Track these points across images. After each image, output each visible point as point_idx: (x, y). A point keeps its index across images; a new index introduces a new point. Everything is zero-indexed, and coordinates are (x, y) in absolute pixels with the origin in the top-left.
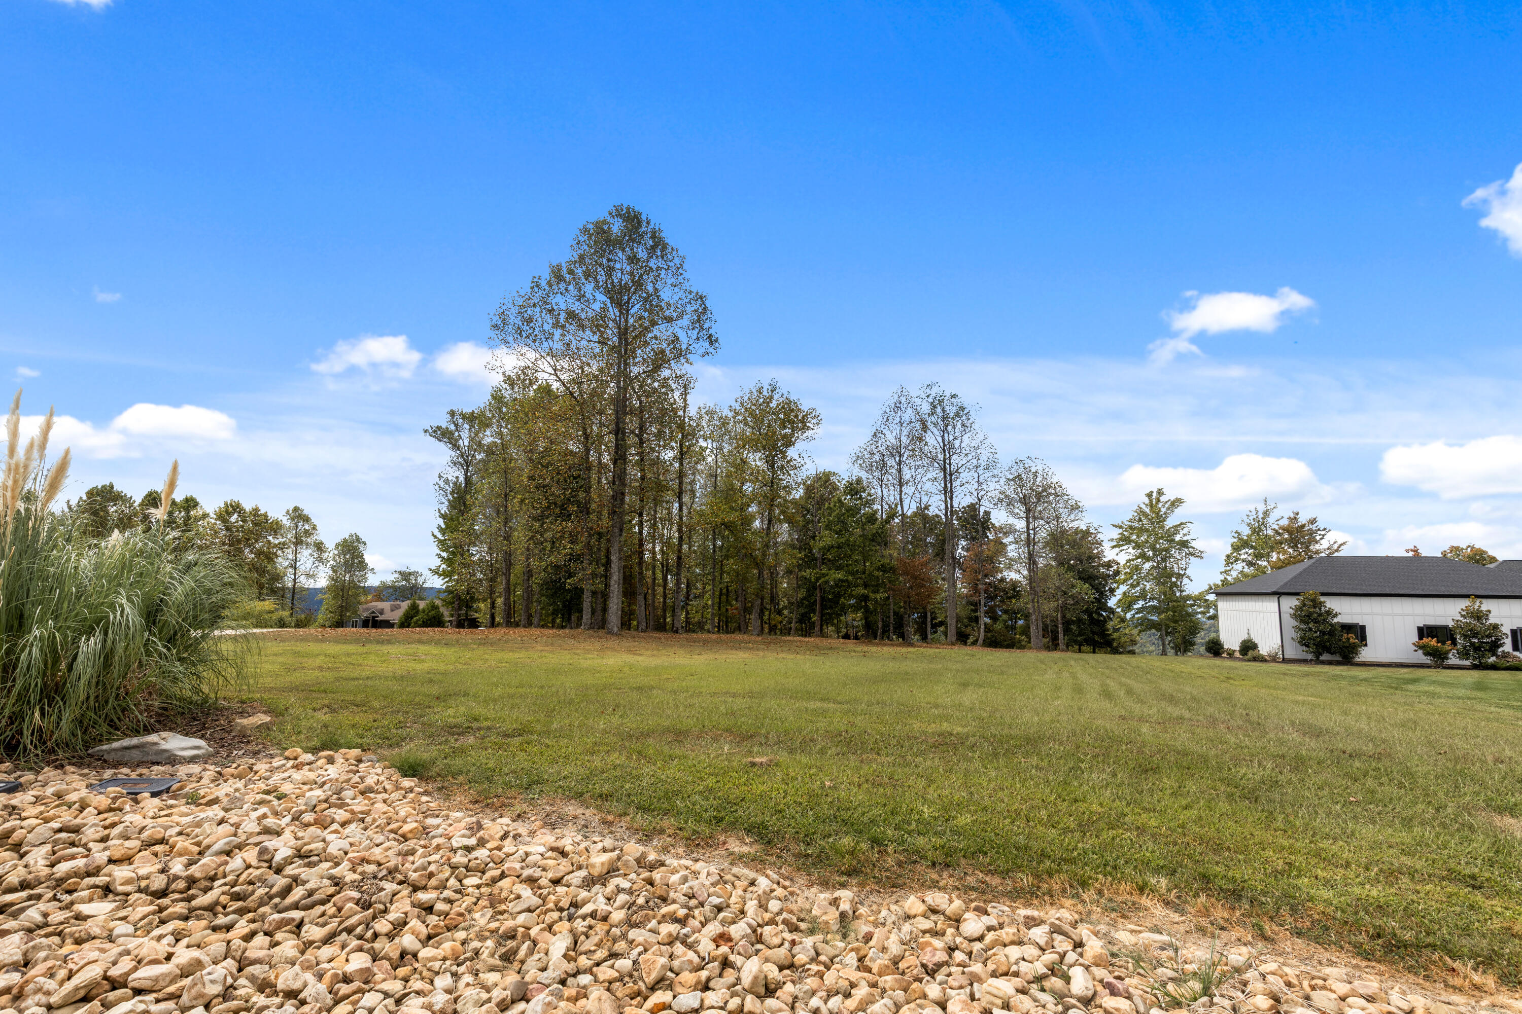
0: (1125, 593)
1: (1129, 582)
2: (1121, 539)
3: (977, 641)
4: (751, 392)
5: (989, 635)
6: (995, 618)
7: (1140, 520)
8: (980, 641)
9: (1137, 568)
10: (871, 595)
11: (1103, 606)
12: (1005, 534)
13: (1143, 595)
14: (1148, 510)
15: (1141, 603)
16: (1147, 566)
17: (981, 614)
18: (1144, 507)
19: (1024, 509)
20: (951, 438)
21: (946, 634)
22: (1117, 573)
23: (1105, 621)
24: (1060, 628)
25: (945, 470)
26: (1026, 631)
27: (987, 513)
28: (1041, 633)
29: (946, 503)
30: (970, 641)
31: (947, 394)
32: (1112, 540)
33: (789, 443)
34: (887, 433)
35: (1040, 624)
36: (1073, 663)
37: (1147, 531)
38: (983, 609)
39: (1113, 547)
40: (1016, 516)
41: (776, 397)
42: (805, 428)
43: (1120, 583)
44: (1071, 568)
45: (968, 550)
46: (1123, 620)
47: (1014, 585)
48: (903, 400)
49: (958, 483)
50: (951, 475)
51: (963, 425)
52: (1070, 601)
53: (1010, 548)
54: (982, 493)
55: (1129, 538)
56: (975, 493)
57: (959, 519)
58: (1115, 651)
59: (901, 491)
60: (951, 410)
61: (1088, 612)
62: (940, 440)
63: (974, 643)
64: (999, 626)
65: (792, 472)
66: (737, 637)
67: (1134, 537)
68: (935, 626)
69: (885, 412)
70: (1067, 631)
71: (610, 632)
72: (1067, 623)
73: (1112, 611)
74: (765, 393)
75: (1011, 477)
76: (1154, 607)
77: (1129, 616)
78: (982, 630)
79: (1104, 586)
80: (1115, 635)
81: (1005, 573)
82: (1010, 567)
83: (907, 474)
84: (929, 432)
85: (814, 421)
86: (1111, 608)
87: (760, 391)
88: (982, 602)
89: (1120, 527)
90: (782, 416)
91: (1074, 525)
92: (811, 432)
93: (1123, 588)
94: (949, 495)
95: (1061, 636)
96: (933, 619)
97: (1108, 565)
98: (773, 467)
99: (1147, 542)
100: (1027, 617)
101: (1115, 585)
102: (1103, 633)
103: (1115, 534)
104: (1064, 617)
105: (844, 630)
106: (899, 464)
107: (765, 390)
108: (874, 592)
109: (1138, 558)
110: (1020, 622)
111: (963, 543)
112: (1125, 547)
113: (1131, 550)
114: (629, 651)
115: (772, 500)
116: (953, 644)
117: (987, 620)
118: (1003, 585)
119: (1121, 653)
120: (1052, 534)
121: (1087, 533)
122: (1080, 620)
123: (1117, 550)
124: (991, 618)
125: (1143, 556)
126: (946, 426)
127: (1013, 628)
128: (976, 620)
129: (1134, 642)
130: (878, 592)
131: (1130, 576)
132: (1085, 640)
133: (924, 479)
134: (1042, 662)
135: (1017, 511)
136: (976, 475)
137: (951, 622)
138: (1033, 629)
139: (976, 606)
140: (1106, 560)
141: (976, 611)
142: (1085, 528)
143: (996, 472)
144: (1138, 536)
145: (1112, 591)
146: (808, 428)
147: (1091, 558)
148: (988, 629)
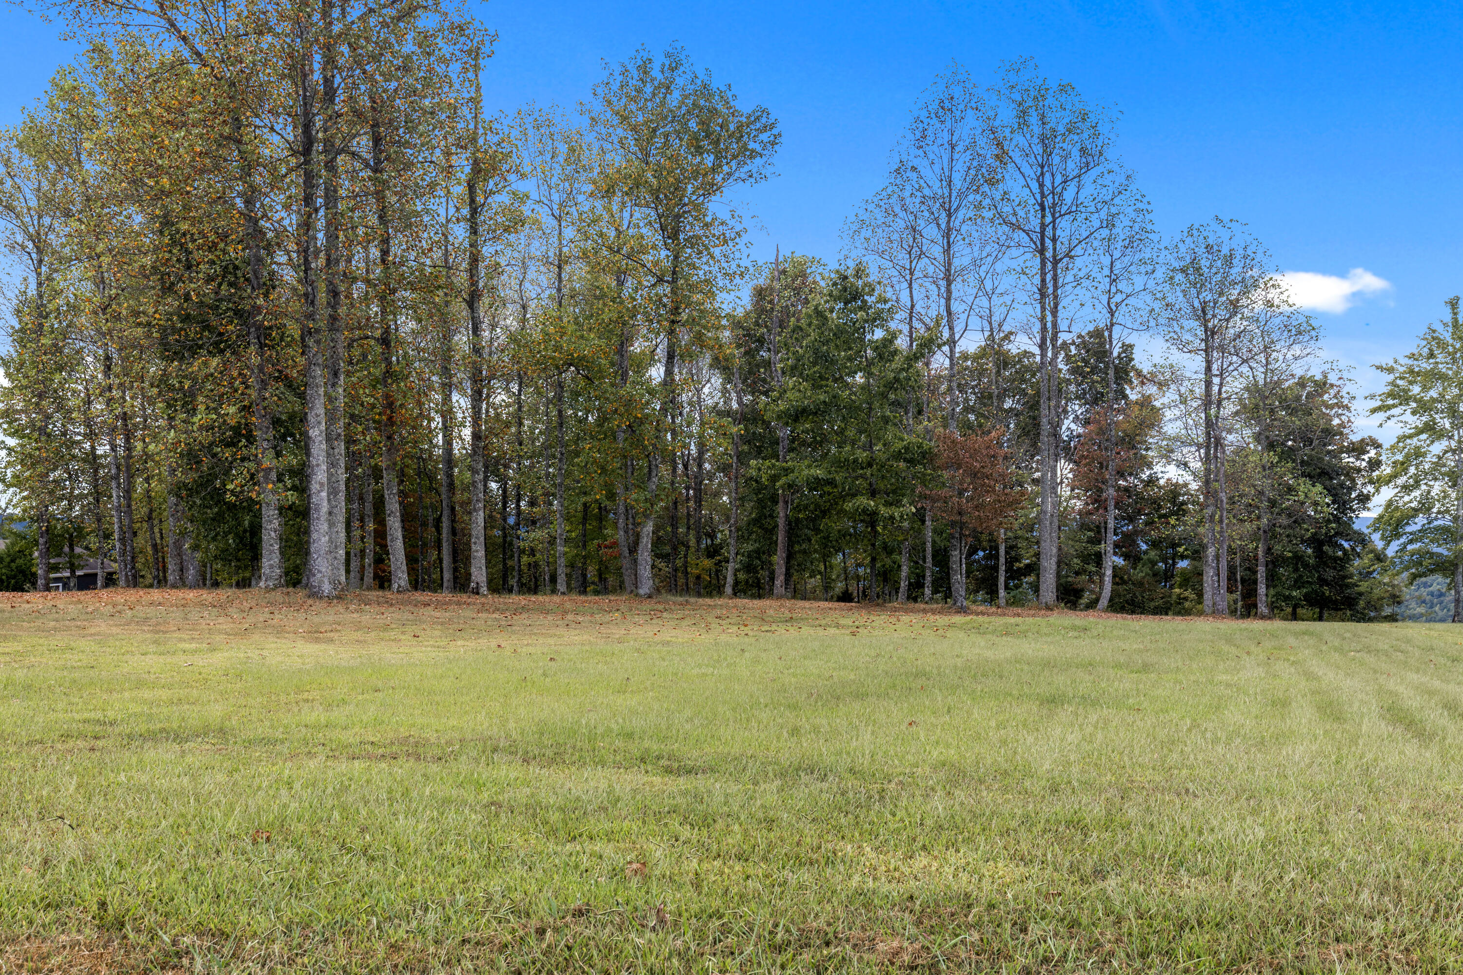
0: (1389, 504)
1: (1401, 480)
2: (1391, 395)
3: (1097, 600)
4: (625, 72)
5: (1121, 588)
6: (1133, 557)
7: (1432, 355)
8: (1104, 602)
9: (1418, 454)
10: (884, 511)
11: (1345, 530)
12: (1161, 385)
13: (1425, 506)
14: (1447, 335)
15: (1421, 520)
16: (1438, 448)
17: (1107, 547)
18: (1439, 328)
19: (1201, 333)
20: (1059, 179)
21: (1036, 589)
22: (1375, 464)
23: (1347, 557)
24: (1262, 572)
25: (1042, 251)
26: (1193, 580)
27: (1128, 348)
28: (1224, 583)
29: (1043, 320)
30: (1084, 601)
31: (1053, 84)
32: (1372, 397)
33: (711, 189)
34: (922, 165)
35: (1224, 564)
36: (1292, 641)
37: (1443, 377)
38: (1112, 538)
39: (1374, 411)
40: (1183, 346)
41: (680, 81)
42: (746, 154)
43: (1378, 483)
44: (1288, 455)
45: (1087, 422)
46: (1379, 558)
47: (1174, 491)
48: (957, 92)
49: (1069, 278)
50: (1056, 262)
51: (1083, 151)
52: (1284, 520)
53: (1169, 414)
54: (1118, 298)
55: (1406, 391)
56: (1104, 299)
57: (1068, 358)
58: (1363, 618)
59: (949, 291)
60: (1058, 120)
61: (1317, 542)
62: (1035, 186)
63: (1092, 605)
64: (1140, 573)
65: (717, 252)
66: (604, 601)
67: (1416, 389)
68: (1014, 574)
69: (917, 119)
70: (1272, 579)
71: (315, 595)
72: (1274, 563)
73: (1362, 540)
74: (656, 73)
75: (1176, 264)
76: (1445, 530)
77: (1394, 546)
78: (1108, 579)
79: (1351, 489)
80: (1364, 586)
81: (1158, 468)
82: (1167, 455)
83: (962, 258)
84: (1011, 166)
85: (764, 137)
86: (1359, 534)
87: (644, 69)
88: (1111, 524)
89: (1391, 370)
90: (693, 125)
91: (1298, 370)
92: (758, 161)
93: (1387, 493)
94: (1049, 302)
95: (1262, 589)
96: (1010, 562)
97: (1358, 449)
98: (674, 236)
99: (1441, 399)
100: (1197, 555)
101: (1370, 488)
102: (1342, 582)
103: (1381, 383)
104: (1269, 551)
105: (839, 587)
106: (947, 234)
107: (656, 67)
108: (888, 504)
109: (1421, 432)
110: (1183, 564)
111: (1077, 408)
112: (1396, 411)
113: (1408, 417)
114: (315, 635)
115: (676, 311)
116: (1048, 608)
117: (1120, 561)
118: (1153, 492)
119: (1371, 620)
120: (1253, 389)
121: (1322, 386)
122: (1298, 558)
123: (1381, 416)
124: (1126, 557)
125: (1430, 428)
126: (1048, 153)
127: (1168, 575)
128: (1098, 559)
129: (1396, 599)
130: (898, 503)
131: (1401, 467)
132: (1307, 597)
133: (999, 267)
134: (1229, 641)
135: (1187, 337)
136: (1107, 261)
137: (1049, 566)
138: (1209, 574)
139: (1098, 533)
140: (1355, 438)
141: (1096, 541)
142: (1318, 377)
143: (1147, 254)
144: (1425, 389)
145: (1364, 499)
146: (753, 154)
147: (1329, 433)
148: (1118, 575)
